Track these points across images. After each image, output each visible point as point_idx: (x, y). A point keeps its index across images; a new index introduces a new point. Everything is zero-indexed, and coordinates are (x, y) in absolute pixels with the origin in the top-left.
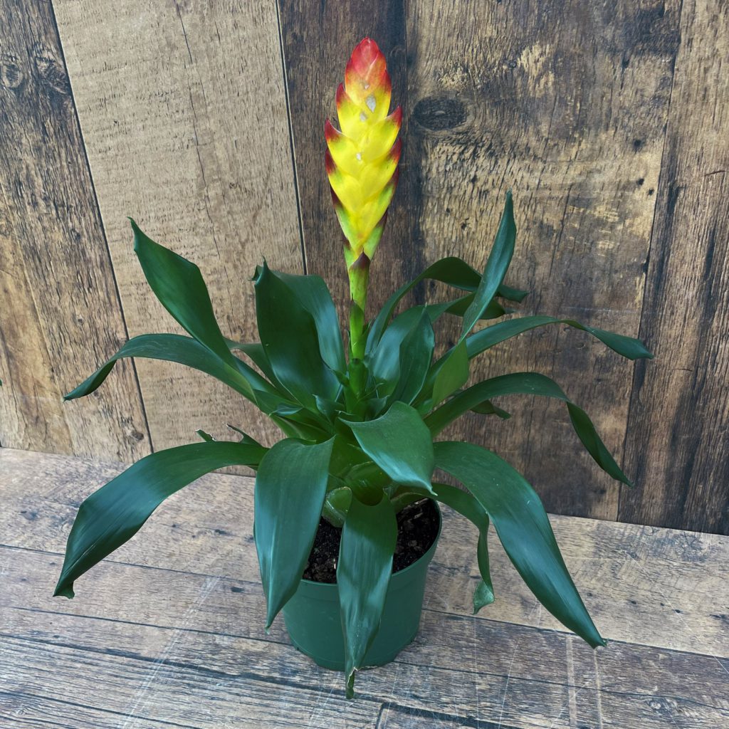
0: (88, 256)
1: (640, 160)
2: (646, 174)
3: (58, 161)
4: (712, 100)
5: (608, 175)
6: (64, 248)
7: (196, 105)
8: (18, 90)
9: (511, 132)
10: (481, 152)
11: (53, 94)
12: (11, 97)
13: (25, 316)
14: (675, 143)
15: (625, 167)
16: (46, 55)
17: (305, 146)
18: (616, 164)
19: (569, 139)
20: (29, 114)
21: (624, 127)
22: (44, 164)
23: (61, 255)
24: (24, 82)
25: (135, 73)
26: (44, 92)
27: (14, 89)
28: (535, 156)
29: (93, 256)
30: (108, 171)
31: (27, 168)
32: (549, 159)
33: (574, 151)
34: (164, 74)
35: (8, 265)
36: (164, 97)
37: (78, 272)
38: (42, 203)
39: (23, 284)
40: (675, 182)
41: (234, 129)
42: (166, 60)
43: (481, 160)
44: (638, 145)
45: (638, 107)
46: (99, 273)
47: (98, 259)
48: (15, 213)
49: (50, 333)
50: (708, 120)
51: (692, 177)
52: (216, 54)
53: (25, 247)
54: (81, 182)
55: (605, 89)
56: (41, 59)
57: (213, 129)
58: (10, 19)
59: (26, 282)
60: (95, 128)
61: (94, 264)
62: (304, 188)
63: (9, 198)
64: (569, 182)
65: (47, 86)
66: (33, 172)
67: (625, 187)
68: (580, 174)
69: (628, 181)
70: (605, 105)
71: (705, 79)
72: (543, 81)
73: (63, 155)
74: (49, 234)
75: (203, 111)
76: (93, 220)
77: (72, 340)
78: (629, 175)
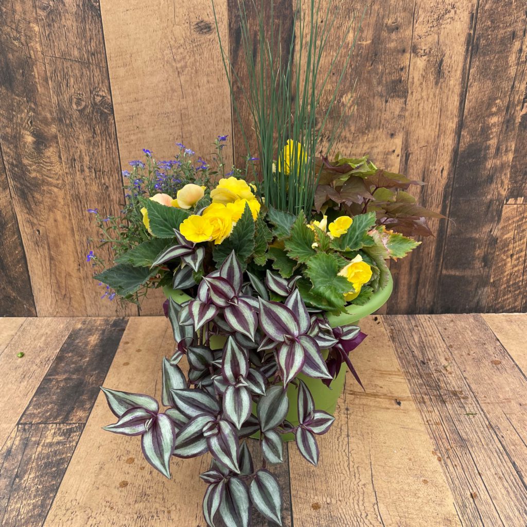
0: (111, 198)
1: (393, 142)
2: (396, 148)
3: (100, 147)
4: (421, 116)
5: (380, 149)
6: (97, 194)
7: (183, 118)
8: (81, 111)
9: (338, 130)
10: (325, 140)
11: (102, 113)
12: (76, 115)
13: (66, 235)
14: (407, 134)
15: (387, 145)
16: (101, 93)
17: (239, 138)
18: (384, 144)
19: (363, 133)
20: (86, 123)
21: (386, 128)
22: (91, 149)
23: (95, 198)
24: (86, 106)
25: (151, 103)
26: (97, 112)
27: (79, 111)
28: (349, 141)
29: (115, 197)
30: (130, 152)
31: (80, 152)
32: (355, 142)
33: (365, 138)
34: (168, 104)
35: (59, 205)
36: (167, 115)
37: (104, 207)
38: (87, 170)
39: (67, 216)
40: (408, 151)
41: (203, 130)
42: (170, 97)
43: (324, 143)
44: (392, 135)
45: (392, 119)
46: (117, 207)
47: (118, 199)
48: (69, 177)
49: (81, 243)
50: (420, 125)
51: (414, 149)
52: (197, 94)
53: (72, 195)
54: (113, 158)
55: (378, 112)
56: (98, 95)
57: (192, 130)
58: (82, 75)
59: (70, 214)
60: (125, 130)
61: (115, 202)
62: (238, 158)
63: (66, 168)
64: (364, 152)
65: (100, 109)
66: (84, 154)
67: (387, 154)
68: (368, 148)
69: (389, 152)
70: (379, 119)
71: (418, 108)
72: (352, 108)
73: (104, 144)
74: (89, 187)
75: (187, 121)
76: (117, 178)
77: (95, 246)
78: (389, 149)
